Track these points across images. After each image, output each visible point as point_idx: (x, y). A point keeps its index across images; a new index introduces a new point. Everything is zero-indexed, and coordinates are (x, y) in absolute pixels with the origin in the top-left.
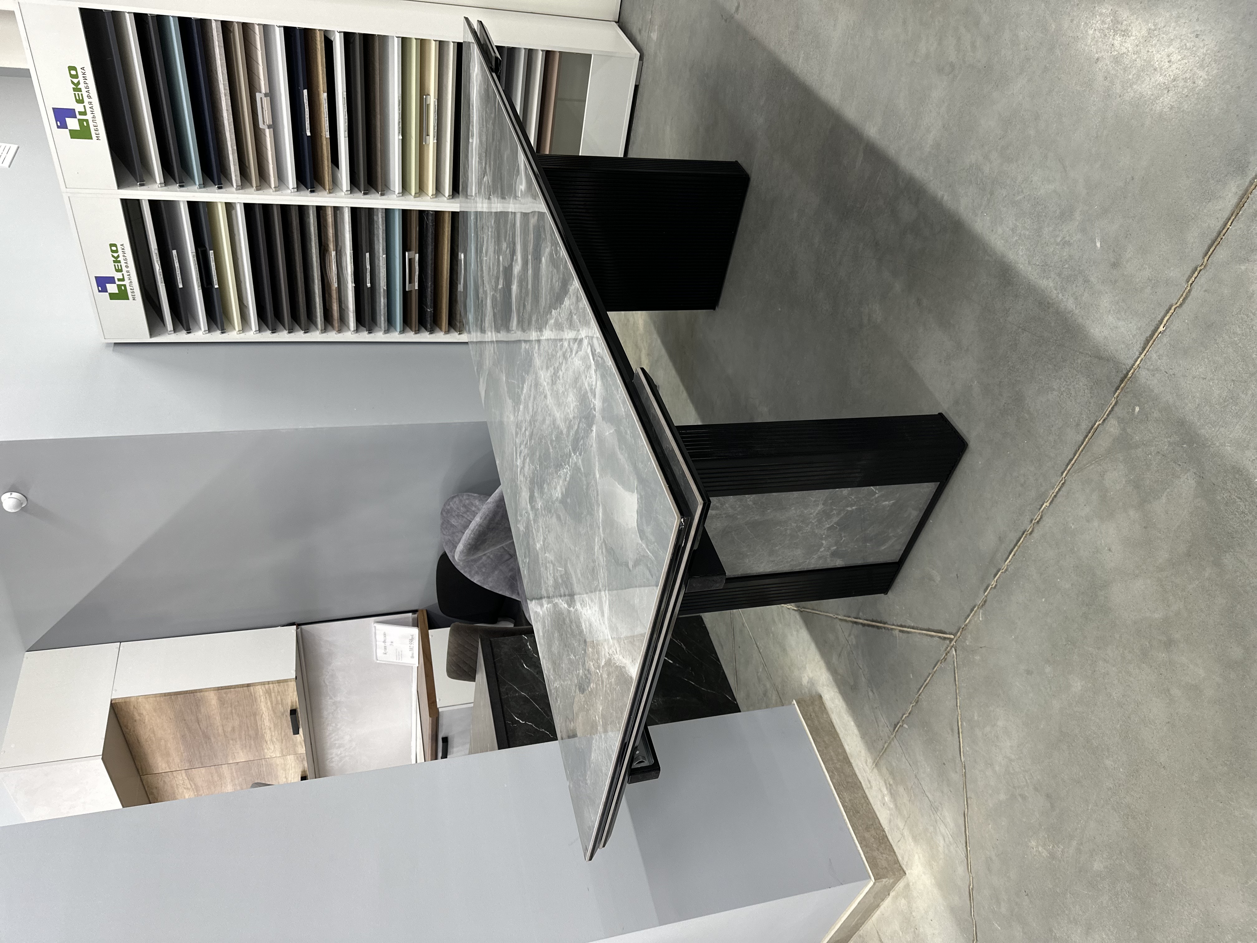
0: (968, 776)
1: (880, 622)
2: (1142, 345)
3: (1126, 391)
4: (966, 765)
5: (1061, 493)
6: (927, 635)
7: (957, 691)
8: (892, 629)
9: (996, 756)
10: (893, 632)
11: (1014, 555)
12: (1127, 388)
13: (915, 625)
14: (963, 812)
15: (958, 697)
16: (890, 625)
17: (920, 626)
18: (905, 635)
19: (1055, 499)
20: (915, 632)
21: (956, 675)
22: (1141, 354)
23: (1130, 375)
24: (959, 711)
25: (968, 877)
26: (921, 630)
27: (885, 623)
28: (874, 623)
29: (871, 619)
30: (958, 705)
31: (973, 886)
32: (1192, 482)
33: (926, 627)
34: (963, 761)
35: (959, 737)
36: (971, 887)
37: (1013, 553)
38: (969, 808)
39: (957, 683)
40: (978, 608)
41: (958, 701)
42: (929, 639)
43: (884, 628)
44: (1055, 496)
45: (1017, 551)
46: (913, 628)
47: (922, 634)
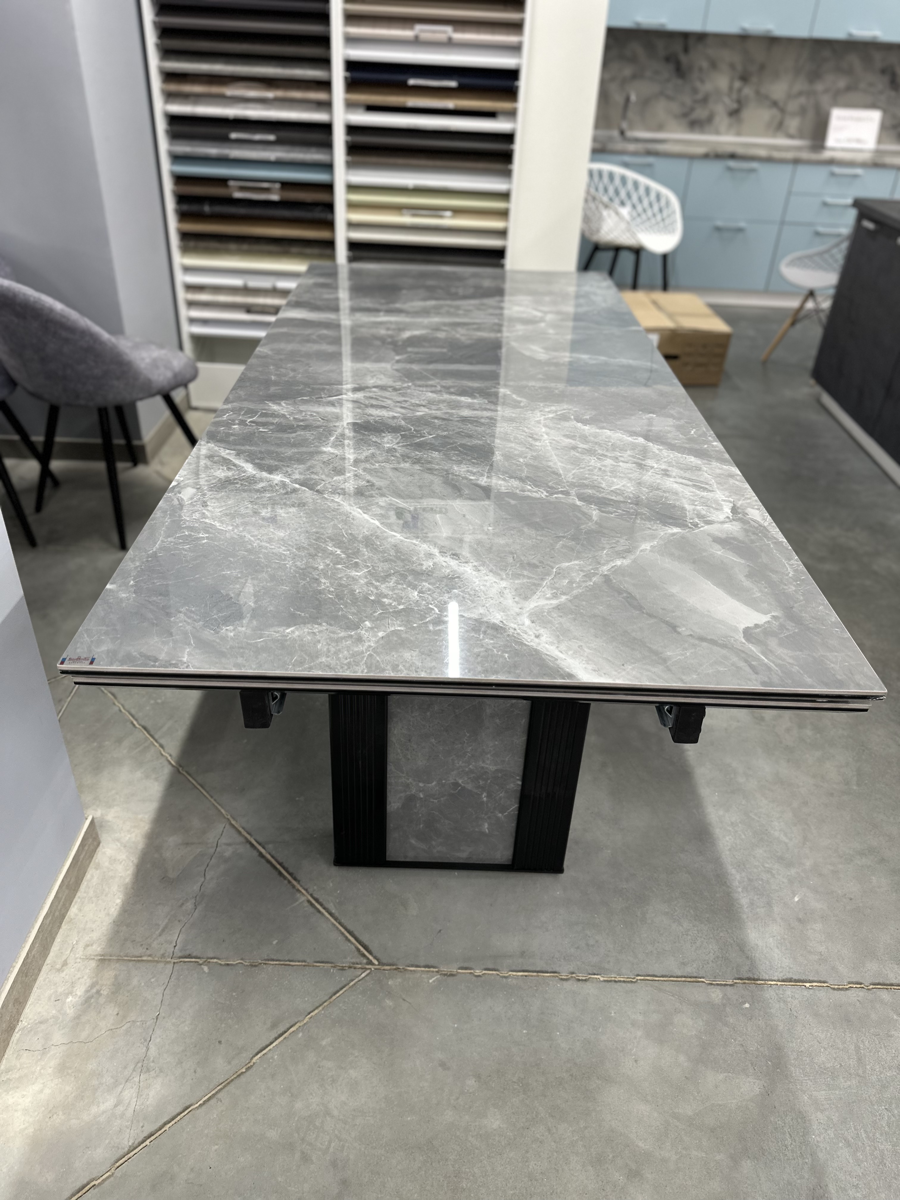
0: (243, 1079)
1: (291, 874)
2: (784, 978)
3: (748, 987)
4: (254, 1069)
5: (624, 985)
6: (343, 934)
7: (325, 1004)
8: (298, 890)
9: (311, 1094)
10: (298, 895)
11: (526, 976)
12: (749, 987)
13: (337, 914)
14: (188, 1104)
15: (321, 1008)
16: (301, 886)
17: (343, 921)
18: (311, 910)
19: (613, 983)
20: (329, 920)
21: (341, 992)
22: (778, 981)
23: (759, 982)
24: (307, 1019)
25: (104, 1169)
26: (340, 923)
27: (295, 879)
28: (278, 866)
29: (281, 861)
30: (312, 1014)
31: (100, 1184)
32: (757, 1090)
33: (350, 927)
34: (254, 1060)
35: (276, 1039)
36: (96, 1183)
37: (526, 974)
38: (204, 1107)
39: (334, 997)
40: (437, 972)
41: (316, 1011)
42: (340, 938)
43: (289, 882)
44: (615, 981)
45: (532, 976)
46: (331, 914)
47: (337, 928)
